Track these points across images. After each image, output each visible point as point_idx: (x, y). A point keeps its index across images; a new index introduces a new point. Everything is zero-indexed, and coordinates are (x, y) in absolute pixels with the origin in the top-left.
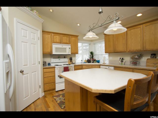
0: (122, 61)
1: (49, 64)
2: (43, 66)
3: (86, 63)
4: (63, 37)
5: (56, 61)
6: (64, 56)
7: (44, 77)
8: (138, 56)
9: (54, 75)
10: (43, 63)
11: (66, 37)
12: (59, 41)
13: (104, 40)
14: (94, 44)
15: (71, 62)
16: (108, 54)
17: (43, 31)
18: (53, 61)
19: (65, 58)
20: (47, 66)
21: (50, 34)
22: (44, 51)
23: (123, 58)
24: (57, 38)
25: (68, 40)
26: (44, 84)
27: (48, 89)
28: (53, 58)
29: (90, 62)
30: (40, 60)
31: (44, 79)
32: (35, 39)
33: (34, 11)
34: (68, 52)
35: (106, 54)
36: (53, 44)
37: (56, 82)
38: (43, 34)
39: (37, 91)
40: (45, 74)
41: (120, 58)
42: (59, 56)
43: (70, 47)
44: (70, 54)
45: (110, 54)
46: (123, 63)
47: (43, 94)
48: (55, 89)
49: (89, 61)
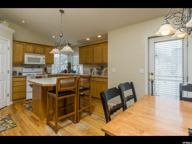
0: (91, 72)
1: (20, 74)
2: (13, 76)
3: (63, 73)
4: (37, 47)
5: (28, 70)
6: (39, 66)
7: (13, 87)
8: (100, 67)
9: (25, 84)
10: (13, 72)
11: (40, 48)
12: (33, 51)
13: (78, 52)
14: (73, 55)
15: (46, 72)
16: (82, 65)
17: (13, 41)
18: (25, 71)
19: (39, 67)
20: (18, 76)
21: (22, 44)
22: (14, 61)
23: (92, 69)
24: (31, 48)
25: (42, 50)
26: (13, 93)
27: (18, 98)
28: (25, 68)
29: (66, 73)
30: (9, 69)
31: (13, 88)
32: (4, 49)
33: (4, 22)
34: (42, 62)
35: (80, 65)
36: (25, 53)
37: (27, 91)
38: (13, 43)
39: (4, 99)
40: (14, 83)
41: (91, 69)
42: (32, 66)
43: (44, 57)
44: (45, 64)
45: (85, 65)
46: (92, 73)
47: (12, 103)
48: (26, 98)
49: (65, 71)
